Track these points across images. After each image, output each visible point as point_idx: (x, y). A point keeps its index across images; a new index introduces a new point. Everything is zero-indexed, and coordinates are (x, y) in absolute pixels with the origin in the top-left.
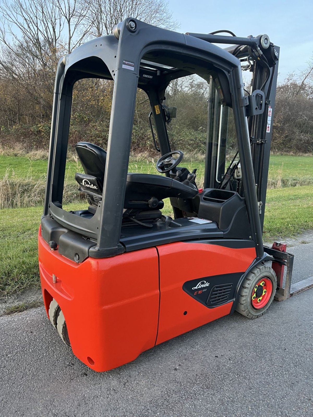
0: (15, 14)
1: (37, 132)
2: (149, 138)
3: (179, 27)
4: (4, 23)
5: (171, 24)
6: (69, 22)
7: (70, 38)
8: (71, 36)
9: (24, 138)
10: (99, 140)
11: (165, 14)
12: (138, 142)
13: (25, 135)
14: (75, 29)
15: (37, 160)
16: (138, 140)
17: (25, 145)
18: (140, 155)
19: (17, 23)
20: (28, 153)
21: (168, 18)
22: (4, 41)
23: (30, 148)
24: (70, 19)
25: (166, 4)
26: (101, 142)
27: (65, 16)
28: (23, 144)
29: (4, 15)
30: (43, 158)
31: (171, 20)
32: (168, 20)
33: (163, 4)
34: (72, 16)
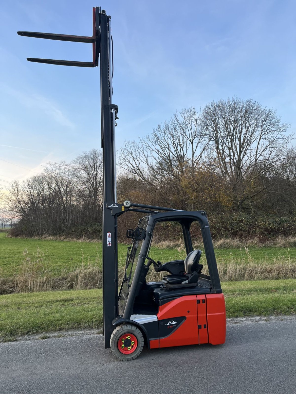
0: (155, 145)
1: (166, 226)
2: (260, 226)
3: (289, 126)
4: (147, 151)
5: (280, 126)
6: (192, 143)
7: (193, 154)
8: (194, 152)
9: (156, 232)
10: (213, 231)
11: (274, 120)
12: (248, 230)
13: (157, 230)
14: (197, 147)
15: (163, 249)
16: (249, 228)
17: (156, 237)
18: (250, 241)
19: (156, 151)
20: (158, 243)
21: (277, 122)
22: (147, 163)
23: (159, 240)
24: (193, 141)
25: (274, 112)
26: (214, 232)
27: (189, 140)
28: (155, 236)
29: (147, 147)
30: (168, 247)
31: (280, 124)
32: (277, 124)
33: (272, 113)
34: (194, 139)
